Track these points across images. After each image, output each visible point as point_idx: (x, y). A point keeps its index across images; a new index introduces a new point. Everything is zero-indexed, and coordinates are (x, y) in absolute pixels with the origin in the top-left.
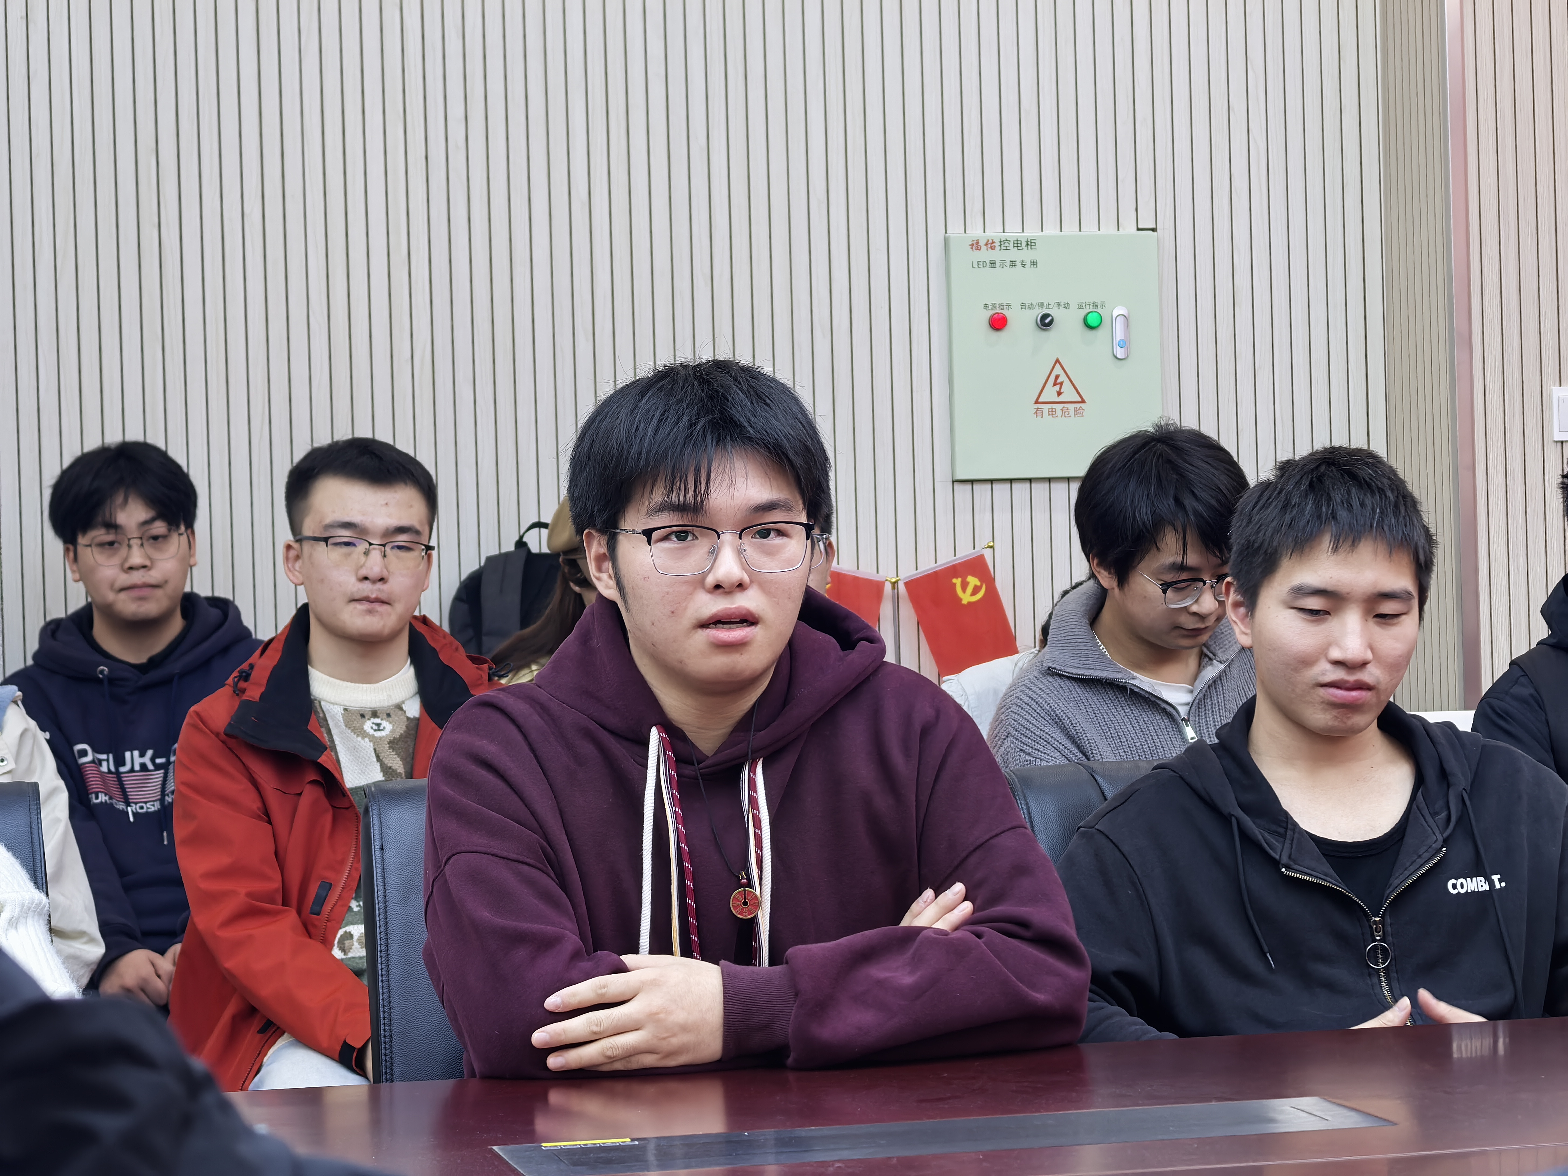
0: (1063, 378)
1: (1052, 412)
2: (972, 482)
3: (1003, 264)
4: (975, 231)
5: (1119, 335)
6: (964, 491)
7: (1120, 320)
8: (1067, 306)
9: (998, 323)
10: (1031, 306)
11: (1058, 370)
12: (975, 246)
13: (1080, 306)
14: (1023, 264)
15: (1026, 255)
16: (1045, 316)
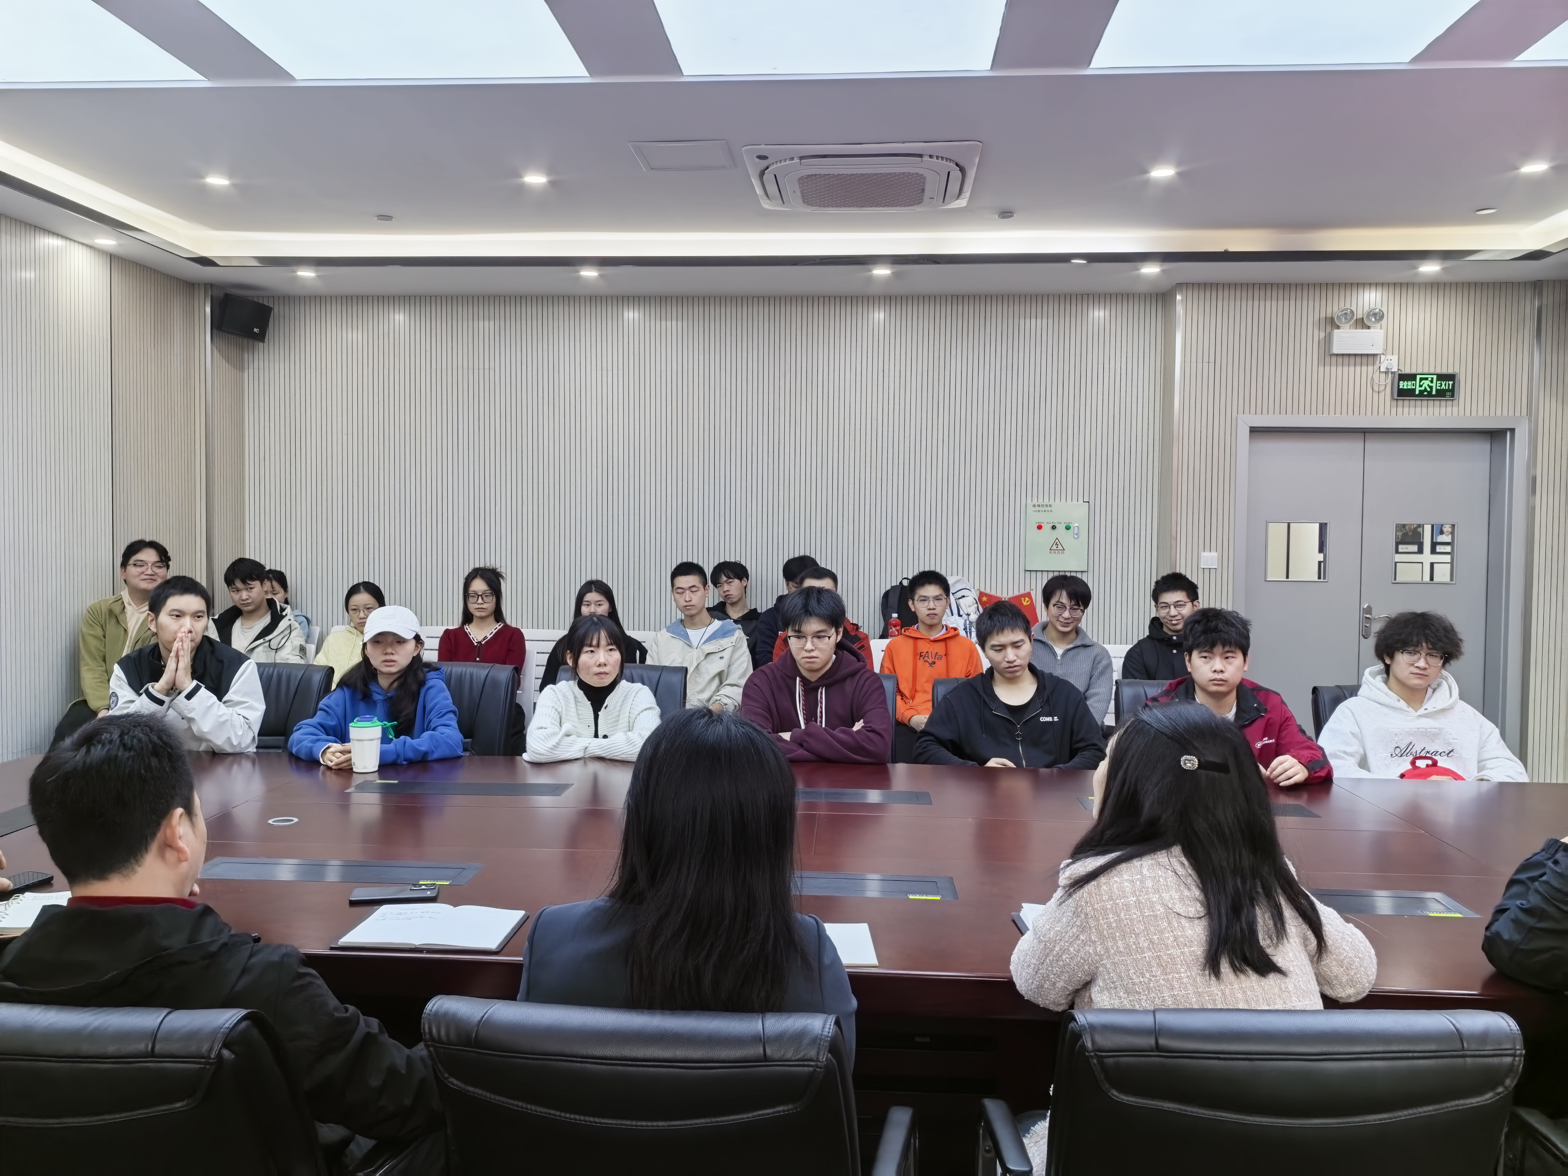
0: (1058, 543)
1: (1055, 553)
2: (1031, 571)
3: (1042, 511)
4: (1035, 502)
5: (1076, 531)
6: (1028, 574)
7: (1076, 528)
8: (1061, 523)
9: (1040, 527)
10: (1050, 523)
11: (1057, 541)
12: (1034, 506)
13: (1065, 523)
14: (1048, 511)
15: (1049, 509)
16: (1054, 526)
